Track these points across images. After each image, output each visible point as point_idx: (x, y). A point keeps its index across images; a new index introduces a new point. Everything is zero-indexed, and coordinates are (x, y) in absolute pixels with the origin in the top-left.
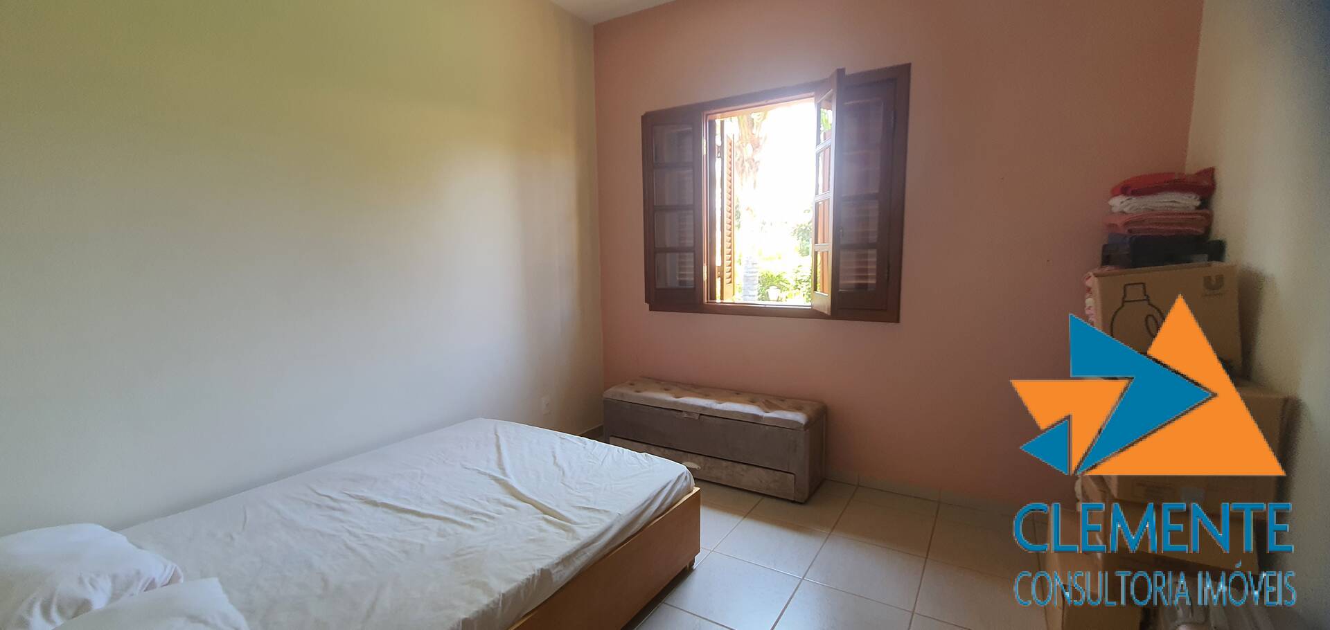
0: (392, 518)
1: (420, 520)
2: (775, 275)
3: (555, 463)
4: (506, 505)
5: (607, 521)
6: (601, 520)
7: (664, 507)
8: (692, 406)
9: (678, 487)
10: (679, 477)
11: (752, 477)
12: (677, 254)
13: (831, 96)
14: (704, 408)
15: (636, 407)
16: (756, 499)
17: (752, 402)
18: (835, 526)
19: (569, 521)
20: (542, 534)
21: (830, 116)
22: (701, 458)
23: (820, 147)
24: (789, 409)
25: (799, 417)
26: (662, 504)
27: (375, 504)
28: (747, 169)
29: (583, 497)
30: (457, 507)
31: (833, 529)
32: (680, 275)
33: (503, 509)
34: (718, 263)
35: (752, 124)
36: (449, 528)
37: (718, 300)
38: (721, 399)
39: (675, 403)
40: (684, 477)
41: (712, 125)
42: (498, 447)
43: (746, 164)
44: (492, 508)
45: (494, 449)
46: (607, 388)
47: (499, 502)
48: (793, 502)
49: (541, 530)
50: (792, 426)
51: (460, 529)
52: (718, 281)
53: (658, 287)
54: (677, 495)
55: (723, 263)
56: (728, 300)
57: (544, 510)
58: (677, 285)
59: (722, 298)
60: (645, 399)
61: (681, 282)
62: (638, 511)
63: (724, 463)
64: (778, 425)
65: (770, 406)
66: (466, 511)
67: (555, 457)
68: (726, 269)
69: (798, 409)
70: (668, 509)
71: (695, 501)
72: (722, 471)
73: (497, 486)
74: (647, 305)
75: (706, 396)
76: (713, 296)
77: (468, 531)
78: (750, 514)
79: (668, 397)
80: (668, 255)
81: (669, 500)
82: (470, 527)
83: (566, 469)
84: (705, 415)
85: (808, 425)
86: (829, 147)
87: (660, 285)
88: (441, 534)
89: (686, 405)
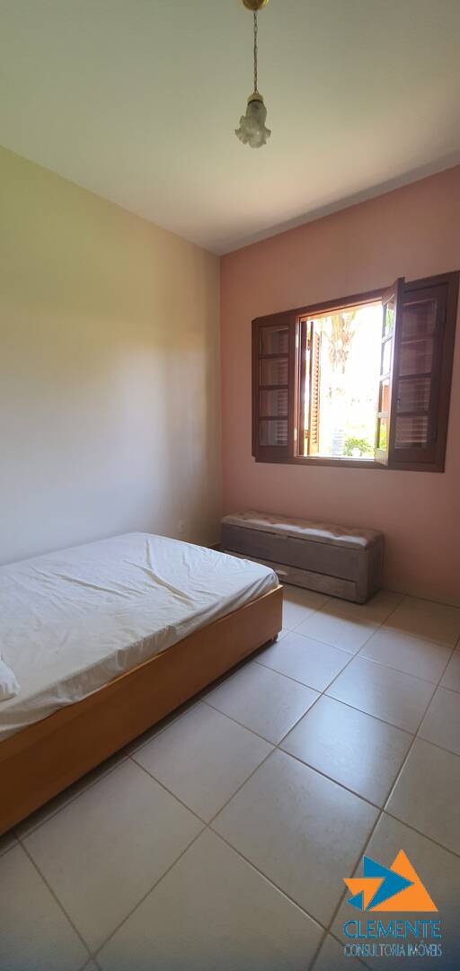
0: (81, 589)
1: (97, 591)
2: (359, 440)
3: (184, 563)
4: (150, 586)
5: (215, 600)
6: (211, 600)
7: (256, 595)
8: (283, 530)
9: (266, 583)
10: (268, 576)
11: (324, 583)
12: (276, 421)
13: (393, 298)
14: (291, 532)
15: (243, 529)
16: (327, 599)
17: (327, 529)
18: (386, 622)
19: (190, 599)
20: (171, 606)
21: (392, 314)
22: (288, 568)
23: (385, 338)
24: (355, 535)
25: (361, 541)
26: (254, 593)
27: (70, 580)
28: (337, 359)
29: (201, 585)
30: (119, 585)
31: (383, 623)
32: (279, 437)
33: (148, 588)
34: (306, 427)
35: (343, 323)
36: (114, 597)
37: (305, 455)
38: (304, 526)
39: (270, 528)
40: (270, 578)
41: (304, 325)
42: (148, 550)
43: (338, 355)
44: (141, 588)
45: (145, 552)
46: (224, 516)
47: (146, 584)
48: (355, 602)
49: (171, 603)
50: (355, 547)
51: (120, 598)
52: (306, 441)
53: (261, 444)
54: (265, 588)
55: (309, 428)
56: (314, 454)
57: (174, 591)
58: (276, 444)
59: (308, 454)
60: (251, 524)
61: (279, 441)
62: (237, 596)
63: (305, 572)
64: (344, 546)
65: (340, 533)
66: (125, 588)
67: (184, 559)
68: (312, 432)
69: (360, 535)
70: (258, 597)
71: (279, 594)
72: (302, 577)
73: (146, 575)
74: (254, 458)
75: (294, 524)
76: (301, 452)
77: (125, 600)
78: (320, 608)
79: (266, 524)
80: (270, 422)
81: (259, 592)
82: (126, 597)
83: (191, 565)
84: (291, 537)
85: (368, 547)
86: (391, 338)
87: (263, 444)
88: (109, 600)
89: (278, 529)
